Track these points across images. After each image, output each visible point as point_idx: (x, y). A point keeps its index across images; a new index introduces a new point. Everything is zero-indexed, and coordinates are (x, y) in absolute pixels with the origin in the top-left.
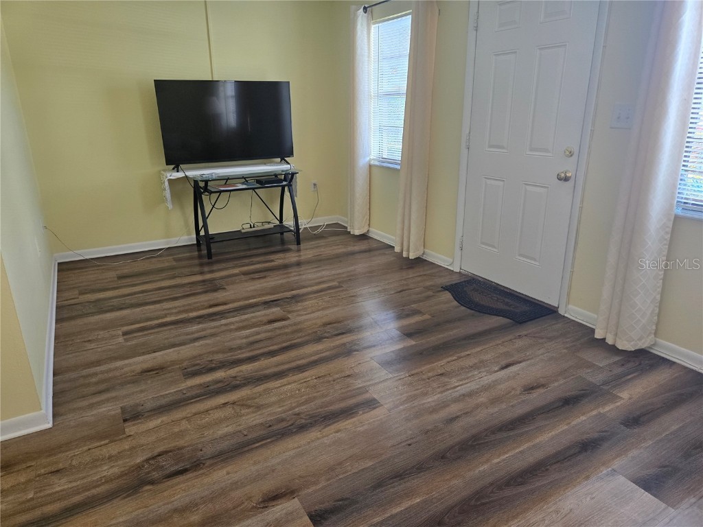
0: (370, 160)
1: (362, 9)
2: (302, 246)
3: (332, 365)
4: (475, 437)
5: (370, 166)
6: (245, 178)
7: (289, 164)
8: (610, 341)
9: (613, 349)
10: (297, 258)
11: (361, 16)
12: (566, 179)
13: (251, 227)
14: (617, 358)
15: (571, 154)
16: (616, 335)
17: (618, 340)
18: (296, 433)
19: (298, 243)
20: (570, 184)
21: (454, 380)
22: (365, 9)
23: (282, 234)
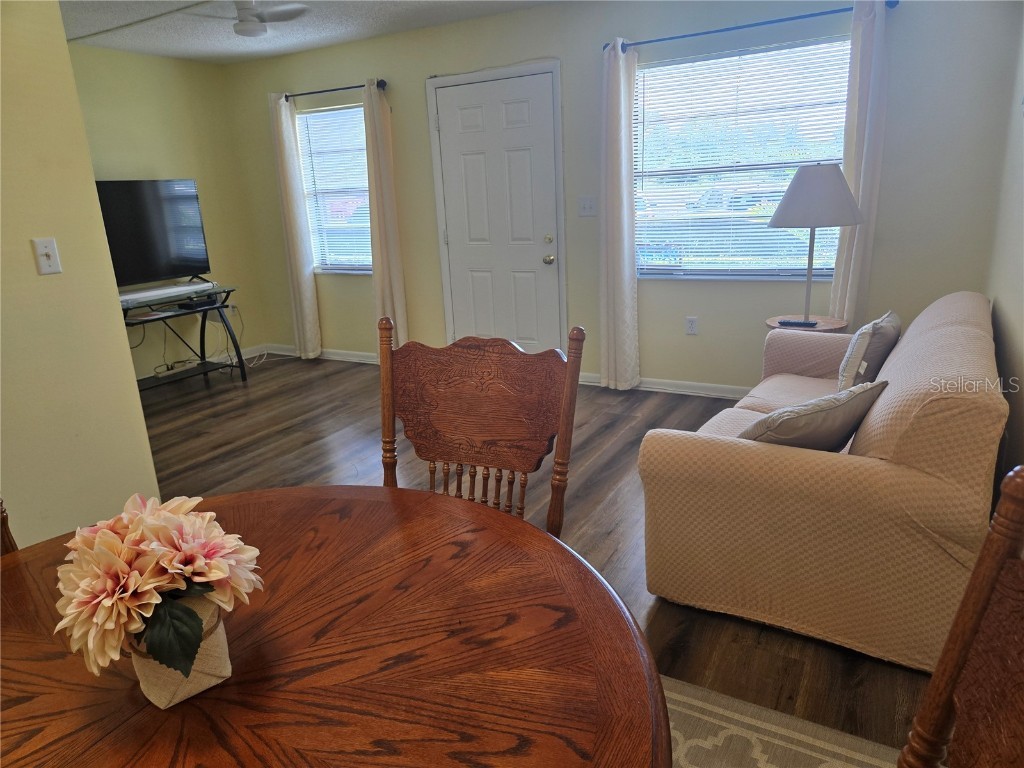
0: (314, 268)
1: (284, 99)
2: (250, 381)
5: (315, 275)
6: (149, 306)
7: (208, 282)
8: (612, 387)
9: (617, 392)
10: (244, 398)
11: (284, 107)
12: (550, 262)
13: (168, 370)
14: (621, 398)
15: (551, 241)
16: (616, 380)
17: (618, 384)
19: (244, 378)
20: (554, 265)
22: (287, 97)
23: (205, 374)
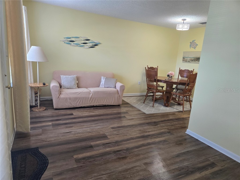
3: (122, 138)
4: (94, 121)
18: (130, 125)
21: (88, 131)
